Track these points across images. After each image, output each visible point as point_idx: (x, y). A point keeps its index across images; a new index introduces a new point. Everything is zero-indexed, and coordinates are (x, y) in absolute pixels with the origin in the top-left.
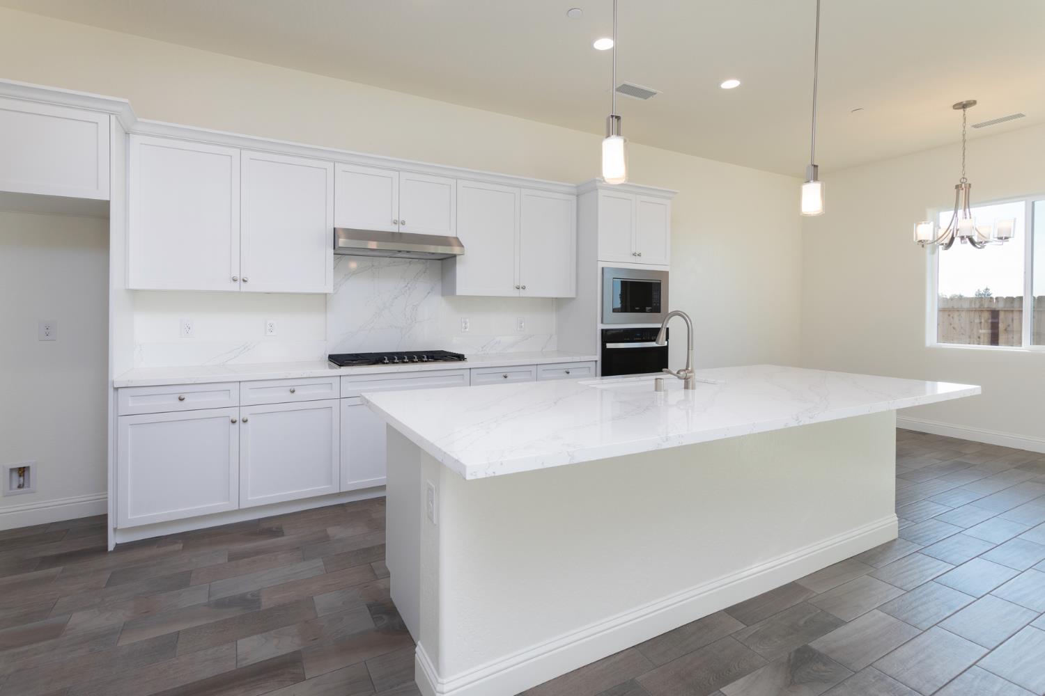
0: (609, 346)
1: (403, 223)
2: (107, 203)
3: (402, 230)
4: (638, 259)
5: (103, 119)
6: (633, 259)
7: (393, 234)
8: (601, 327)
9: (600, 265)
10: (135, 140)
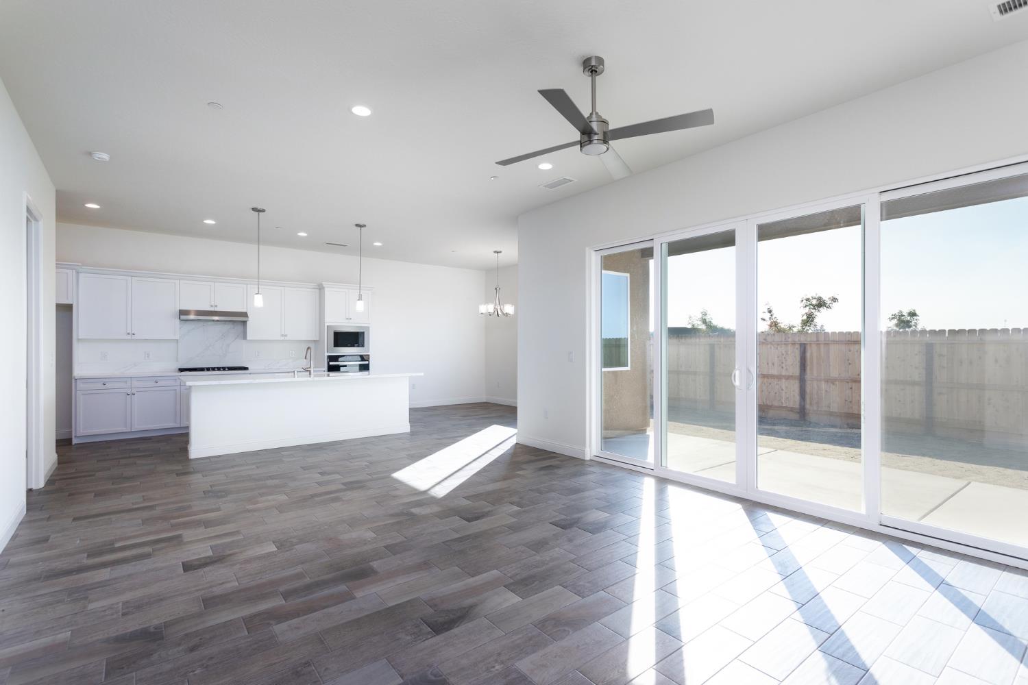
0: (331, 363)
1: (216, 306)
2: (72, 305)
3: (216, 310)
4: (351, 321)
5: (69, 272)
6: (347, 321)
7: (211, 311)
8: (326, 354)
9: (326, 324)
10: (81, 275)
